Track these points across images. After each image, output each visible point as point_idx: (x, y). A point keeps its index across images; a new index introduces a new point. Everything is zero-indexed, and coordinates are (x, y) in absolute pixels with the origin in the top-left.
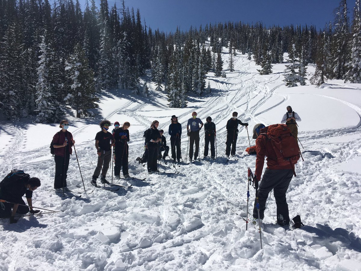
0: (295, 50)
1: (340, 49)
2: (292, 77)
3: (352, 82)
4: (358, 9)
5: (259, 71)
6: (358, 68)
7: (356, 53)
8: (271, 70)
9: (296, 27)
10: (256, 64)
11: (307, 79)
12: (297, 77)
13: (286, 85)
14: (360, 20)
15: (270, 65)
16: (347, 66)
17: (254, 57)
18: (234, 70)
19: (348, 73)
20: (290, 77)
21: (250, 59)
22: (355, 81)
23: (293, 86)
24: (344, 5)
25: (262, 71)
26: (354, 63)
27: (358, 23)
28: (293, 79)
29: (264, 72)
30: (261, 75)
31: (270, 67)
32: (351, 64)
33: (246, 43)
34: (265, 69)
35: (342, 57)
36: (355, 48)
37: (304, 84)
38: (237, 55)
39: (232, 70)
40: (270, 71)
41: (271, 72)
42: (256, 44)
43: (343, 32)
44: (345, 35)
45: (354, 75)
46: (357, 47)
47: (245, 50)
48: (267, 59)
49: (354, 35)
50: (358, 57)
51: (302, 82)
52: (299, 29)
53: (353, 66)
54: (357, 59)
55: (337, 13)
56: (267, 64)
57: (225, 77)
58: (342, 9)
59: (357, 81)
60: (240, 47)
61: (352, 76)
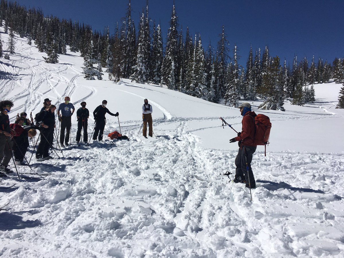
0: (93, 46)
1: (125, 53)
2: (90, 71)
3: (137, 82)
4: (143, 24)
5: (45, 58)
6: (142, 71)
7: (140, 59)
8: (58, 59)
9: (74, 22)
10: (39, 50)
11: (103, 75)
12: (95, 72)
13: (85, 78)
14: (144, 33)
15: (56, 55)
16: (134, 68)
17: (36, 43)
18: (15, 53)
19: (134, 74)
20: (88, 71)
21: (30, 43)
22: (139, 82)
23: (91, 79)
24: (129, 17)
25: (48, 59)
26: (139, 67)
27: (142, 35)
28: (92, 73)
29: (50, 60)
30: (47, 63)
31: (56, 57)
32: (136, 67)
33: (25, 26)
34: (51, 57)
35: (127, 60)
36: (140, 55)
37: (100, 78)
38: (14, 37)
39: (12, 52)
40: (56, 60)
41: (57, 62)
42: (36, 30)
43: (128, 39)
44: (129, 42)
45: (139, 77)
46: (141, 55)
47: (24, 33)
48: (53, 48)
49: (139, 44)
50: (142, 62)
51: (99, 76)
52: (77, 25)
53: (138, 69)
54: (141, 64)
55: (123, 22)
56: (54, 53)
57: (8, 58)
58: (128, 19)
59: (141, 82)
60: (17, 29)
61: (137, 77)
